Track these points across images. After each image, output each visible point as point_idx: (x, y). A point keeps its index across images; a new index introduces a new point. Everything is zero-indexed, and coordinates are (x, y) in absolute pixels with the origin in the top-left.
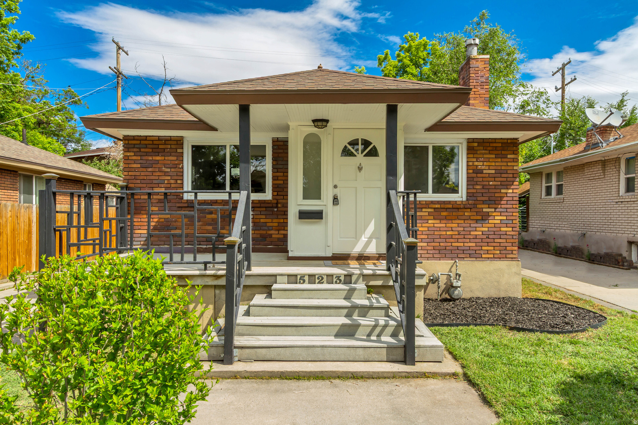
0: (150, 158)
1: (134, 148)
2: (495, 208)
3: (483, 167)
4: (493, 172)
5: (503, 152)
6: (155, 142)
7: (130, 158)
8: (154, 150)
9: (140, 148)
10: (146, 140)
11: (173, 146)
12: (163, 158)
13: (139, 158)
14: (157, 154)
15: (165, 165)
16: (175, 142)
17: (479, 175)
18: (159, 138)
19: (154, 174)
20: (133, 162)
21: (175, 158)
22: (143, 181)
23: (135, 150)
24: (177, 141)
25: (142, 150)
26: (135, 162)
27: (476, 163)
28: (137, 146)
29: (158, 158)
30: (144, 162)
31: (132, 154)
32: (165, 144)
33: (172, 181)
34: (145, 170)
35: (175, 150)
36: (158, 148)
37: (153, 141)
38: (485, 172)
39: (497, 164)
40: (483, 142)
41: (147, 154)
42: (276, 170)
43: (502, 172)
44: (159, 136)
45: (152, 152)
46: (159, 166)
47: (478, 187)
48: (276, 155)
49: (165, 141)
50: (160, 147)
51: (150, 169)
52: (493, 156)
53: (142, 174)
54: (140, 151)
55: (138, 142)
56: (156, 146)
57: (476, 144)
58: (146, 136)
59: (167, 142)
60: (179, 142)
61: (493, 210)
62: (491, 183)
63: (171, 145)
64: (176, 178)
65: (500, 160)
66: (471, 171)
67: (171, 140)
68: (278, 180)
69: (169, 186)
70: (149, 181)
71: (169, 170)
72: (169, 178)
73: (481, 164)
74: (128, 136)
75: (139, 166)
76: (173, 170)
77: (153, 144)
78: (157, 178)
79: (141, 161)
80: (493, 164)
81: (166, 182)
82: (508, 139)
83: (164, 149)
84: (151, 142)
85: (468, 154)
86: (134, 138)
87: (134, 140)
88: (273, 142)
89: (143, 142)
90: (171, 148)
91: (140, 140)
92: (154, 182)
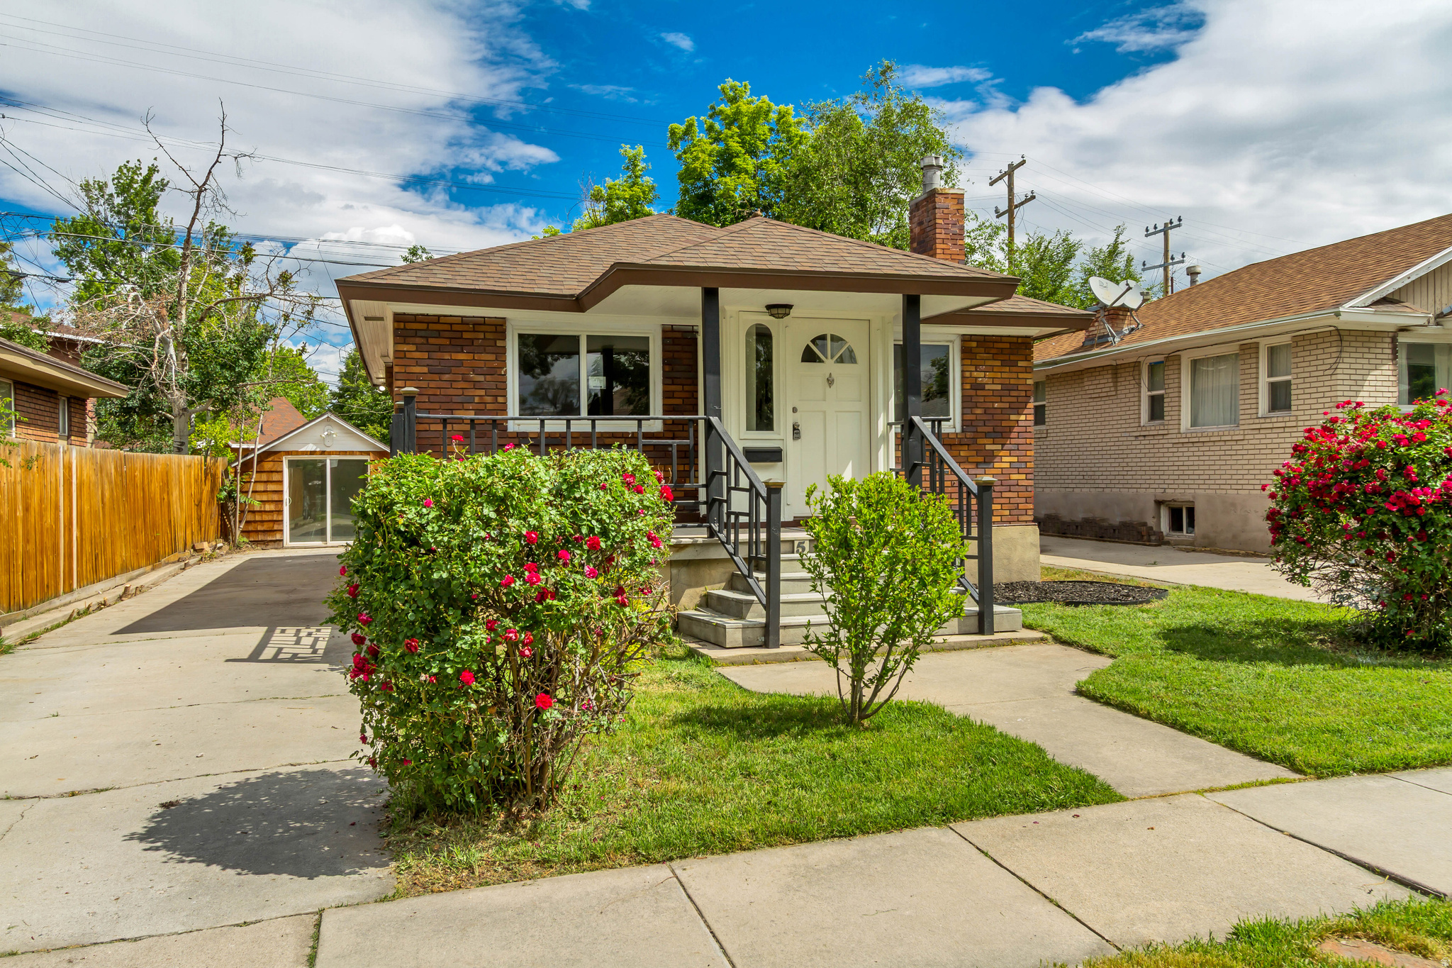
0: (447, 356)
1: (416, 336)
2: (1003, 445)
3: (985, 380)
4: (999, 387)
5: (1012, 357)
6: (455, 328)
7: (408, 355)
8: (454, 342)
9: (427, 338)
10: (438, 323)
11: (488, 336)
12: (470, 356)
13: (426, 355)
14: (459, 349)
15: (474, 369)
16: (493, 328)
17: (980, 393)
18: (464, 320)
19: (454, 385)
20: (414, 362)
21: (492, 357)
22: (432, 399)
23: (418, 340)
24: (496, 325)
25: (431, 341)
26: (418, 362)
27: (975, 374)
28: (423, 333)
29: (461, 356)
30: (436, 362)
31: (413, 348)
32: (474, 331)
33: (489, 399)
34: (436, 377)
35: (492, 343)
36: (462, 338)
37: (451, 324)
38: (987, 387)
39: (1004, 375)
40: (984, 340)
41: (440, 349)
42: (669, 381)
43: (1010, 387)
44: (462, 317)
45: (450, 344)
46: (462, 370)
47: (979, 411)
48: (670, 355)
49: (474, 325)
50: (466, 335)
51: (446, 377)
52: (999, 363)
53: (432, 384)
54: (428, 344)
55: (424, 326)
56: (458, 335)
57: (974, 344)
58: (439, 316)
59: (477, 328)
60: (499, 328)
61: (999, 447)
62: (996, 405)
63: (484, 332)
64: (495, 392)
65: (1007, 369)
66: (968, 387)
67: (484, 324)
68: (673, 398)
69: (481, 406)
70: (444, 399)
71: (481, 378)
72: (482, 392)
73: (982, 374)
74: (404, 314)
75: (425, 370)
76: (489, 378)
77: (451, 331)
78: (460, 392)
79: (430, 362)
80: (999, 375)
81: (477, 400)
82: (1018, 337)
83: (472, 340)
84: (448, 327)
85: (962, 359)
86: (415, 318)
87: (415, 321)
88: (664, 331)
89: (432, 326)
90: (484, 339)
91: (428, 323)
92: (455, 399)
